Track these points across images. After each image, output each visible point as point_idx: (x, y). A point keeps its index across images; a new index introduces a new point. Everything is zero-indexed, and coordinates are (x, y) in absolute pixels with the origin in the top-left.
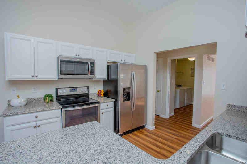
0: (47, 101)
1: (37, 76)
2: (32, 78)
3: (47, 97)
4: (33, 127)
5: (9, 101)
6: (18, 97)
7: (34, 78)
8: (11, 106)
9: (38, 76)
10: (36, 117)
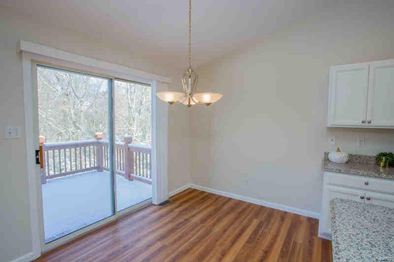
0: (382, 164)
1: (370, 122)
2: (362, 124)
3: (384, 158)
4: (359, 196)
5: (326, 154)
6: (338, 150)
7: (364, 124)
8: (328, 159)
9: (372, 122)
10: (367, 184)
